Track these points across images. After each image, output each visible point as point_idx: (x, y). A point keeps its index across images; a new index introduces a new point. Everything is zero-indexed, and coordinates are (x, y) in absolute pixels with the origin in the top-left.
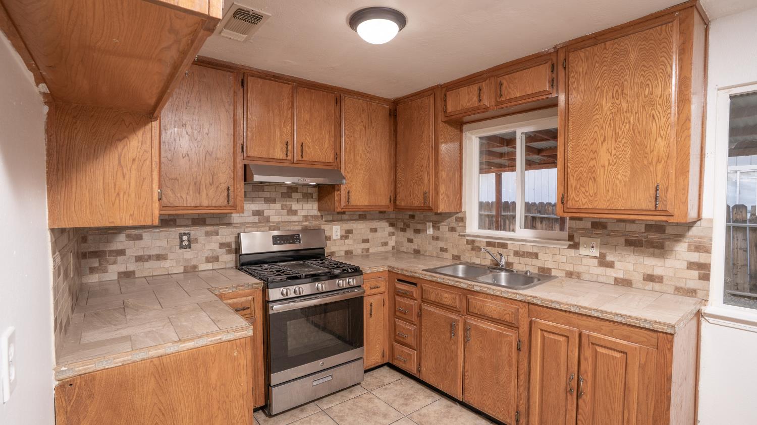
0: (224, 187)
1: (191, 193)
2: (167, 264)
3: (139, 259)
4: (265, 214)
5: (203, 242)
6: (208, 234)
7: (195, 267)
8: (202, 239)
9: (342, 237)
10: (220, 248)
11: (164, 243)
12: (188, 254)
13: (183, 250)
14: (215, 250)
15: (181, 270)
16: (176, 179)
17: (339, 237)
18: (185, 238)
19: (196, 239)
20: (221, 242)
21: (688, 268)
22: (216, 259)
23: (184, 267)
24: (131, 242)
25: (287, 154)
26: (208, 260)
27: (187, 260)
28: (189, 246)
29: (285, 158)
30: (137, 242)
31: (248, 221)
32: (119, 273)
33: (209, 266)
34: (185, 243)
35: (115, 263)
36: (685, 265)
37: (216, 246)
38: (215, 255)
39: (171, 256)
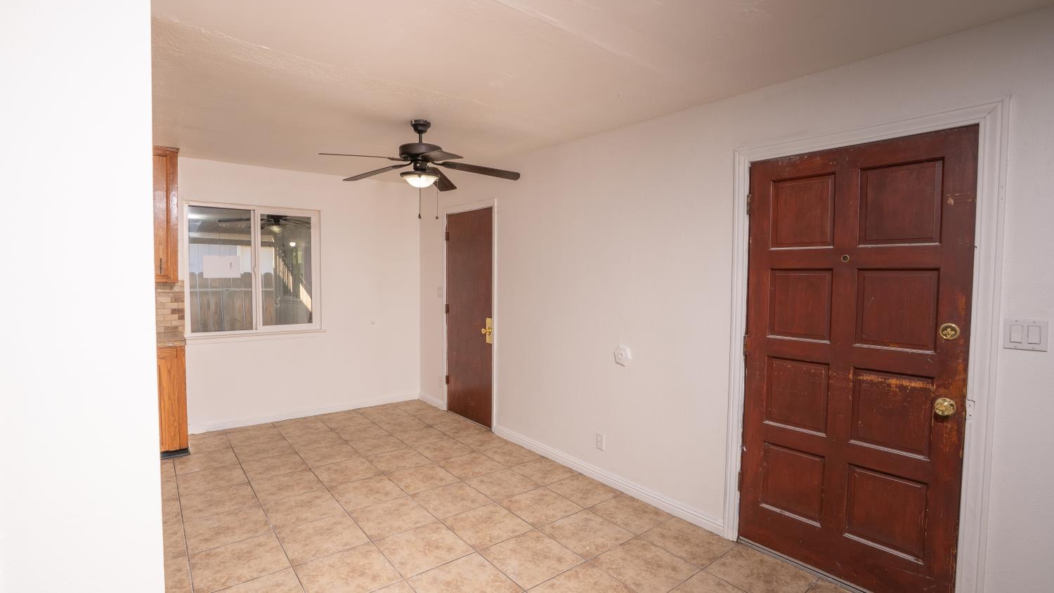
21: (172, 313)
36: (170, 311)
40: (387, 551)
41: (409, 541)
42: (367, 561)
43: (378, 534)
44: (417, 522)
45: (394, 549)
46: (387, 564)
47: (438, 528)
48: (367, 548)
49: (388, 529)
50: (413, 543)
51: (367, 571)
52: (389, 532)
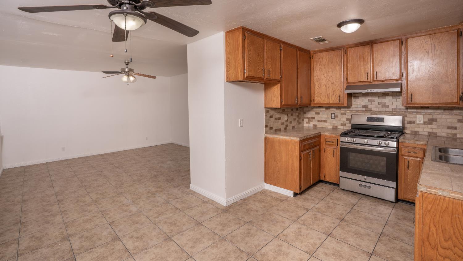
0: (338, 95)
1: (326, 98)
2: (327, 124)
3: (319, 121)
4: (369, 107)
5: (340, 117)
6: (342, 114)
7: (337, 127)
8: (339, 116)
9: (425, 123)
10: (347, 120)
11: (326, 116)
12: (334, 121)
13: (332, 120)
14: (345, 121)
15: (332, 127)
16: (322, 94)
17: (422, 122)
18: (333, 115)
19: (337, 116)
20: (347, 118)
22: (345, 125)
23: (333, 126)
24: (317, 115)
25: (367, 78)
26: (342, 125)
27: (334, 124)
28: (334, 118)
29: (366, 80)
30: (318, 115)
31: (360, 110)
32: (313, 125)
33: (342, 127)
34: (333, 117)
35: (312, 121)
37: (345, 120)
38: (344, 123)
39: (328, 121)
40: (162, 234)
41: (152, 240)
42: (170, 228)
43: (168, 242)
44: (146, 253)
45: (159, 235)
46: (161, 228)
47: (135, 249)
48: (172, 234)
49: (163, 246)
50: (149, 239)
51: (169, 225)
52: (162, 244)
